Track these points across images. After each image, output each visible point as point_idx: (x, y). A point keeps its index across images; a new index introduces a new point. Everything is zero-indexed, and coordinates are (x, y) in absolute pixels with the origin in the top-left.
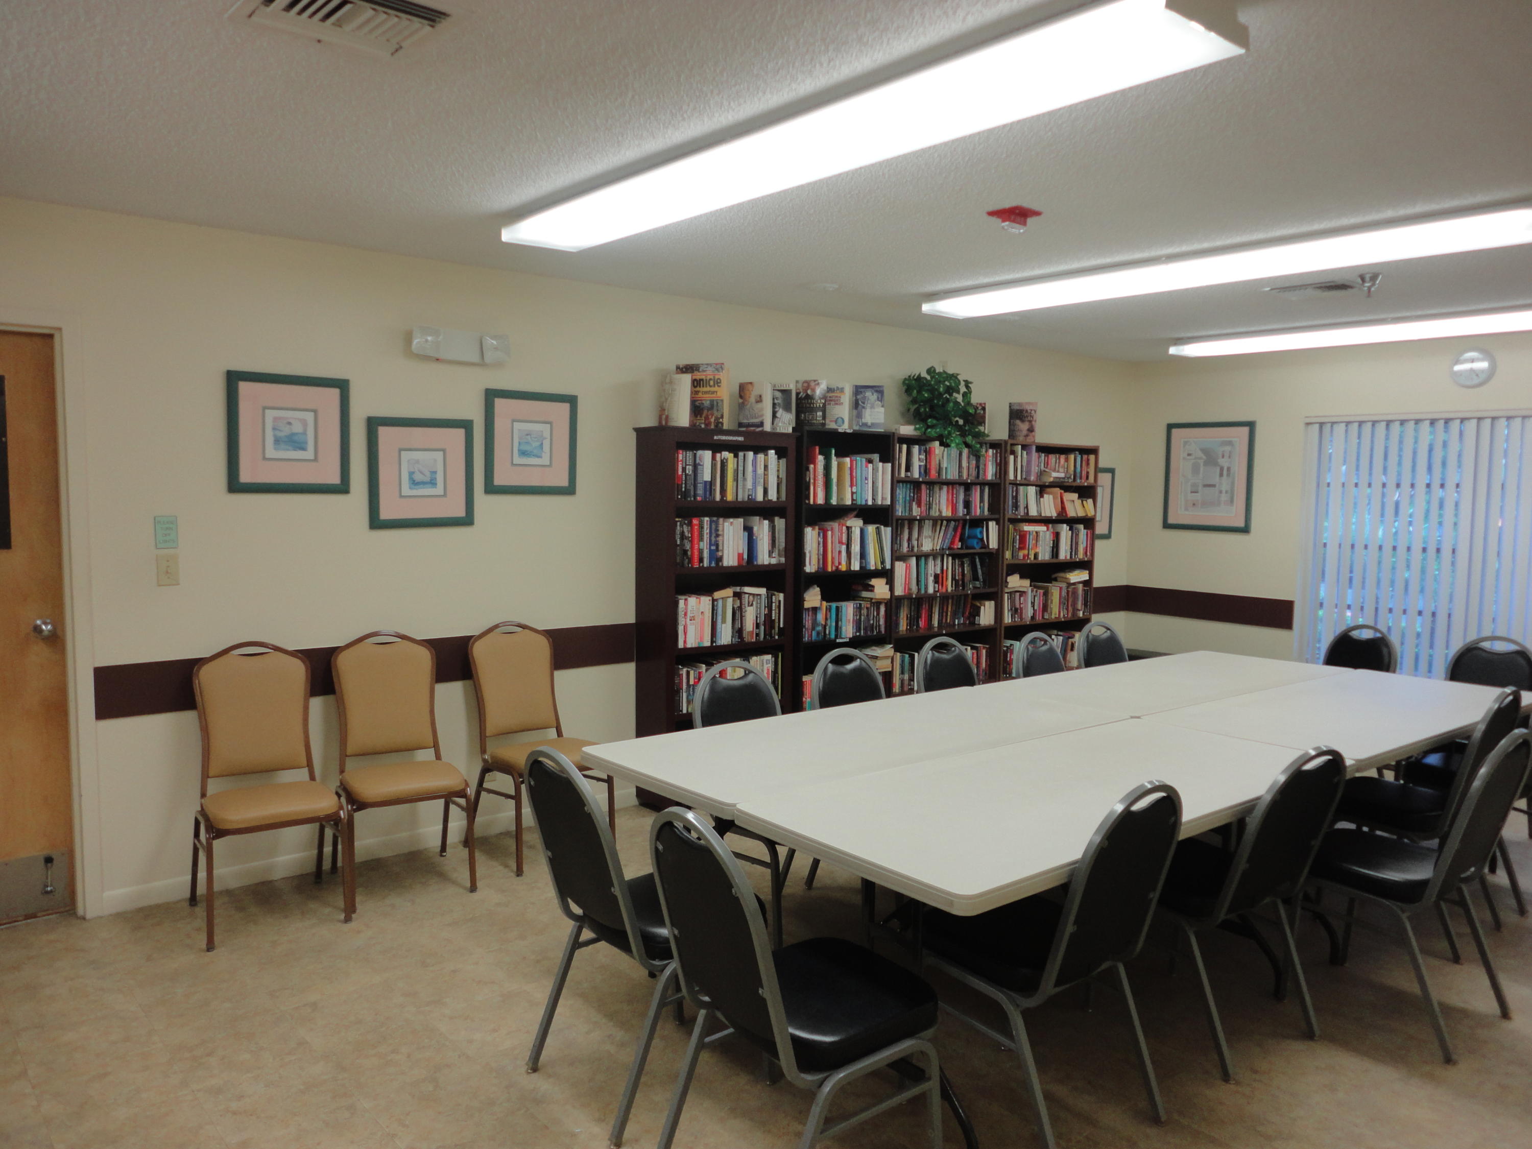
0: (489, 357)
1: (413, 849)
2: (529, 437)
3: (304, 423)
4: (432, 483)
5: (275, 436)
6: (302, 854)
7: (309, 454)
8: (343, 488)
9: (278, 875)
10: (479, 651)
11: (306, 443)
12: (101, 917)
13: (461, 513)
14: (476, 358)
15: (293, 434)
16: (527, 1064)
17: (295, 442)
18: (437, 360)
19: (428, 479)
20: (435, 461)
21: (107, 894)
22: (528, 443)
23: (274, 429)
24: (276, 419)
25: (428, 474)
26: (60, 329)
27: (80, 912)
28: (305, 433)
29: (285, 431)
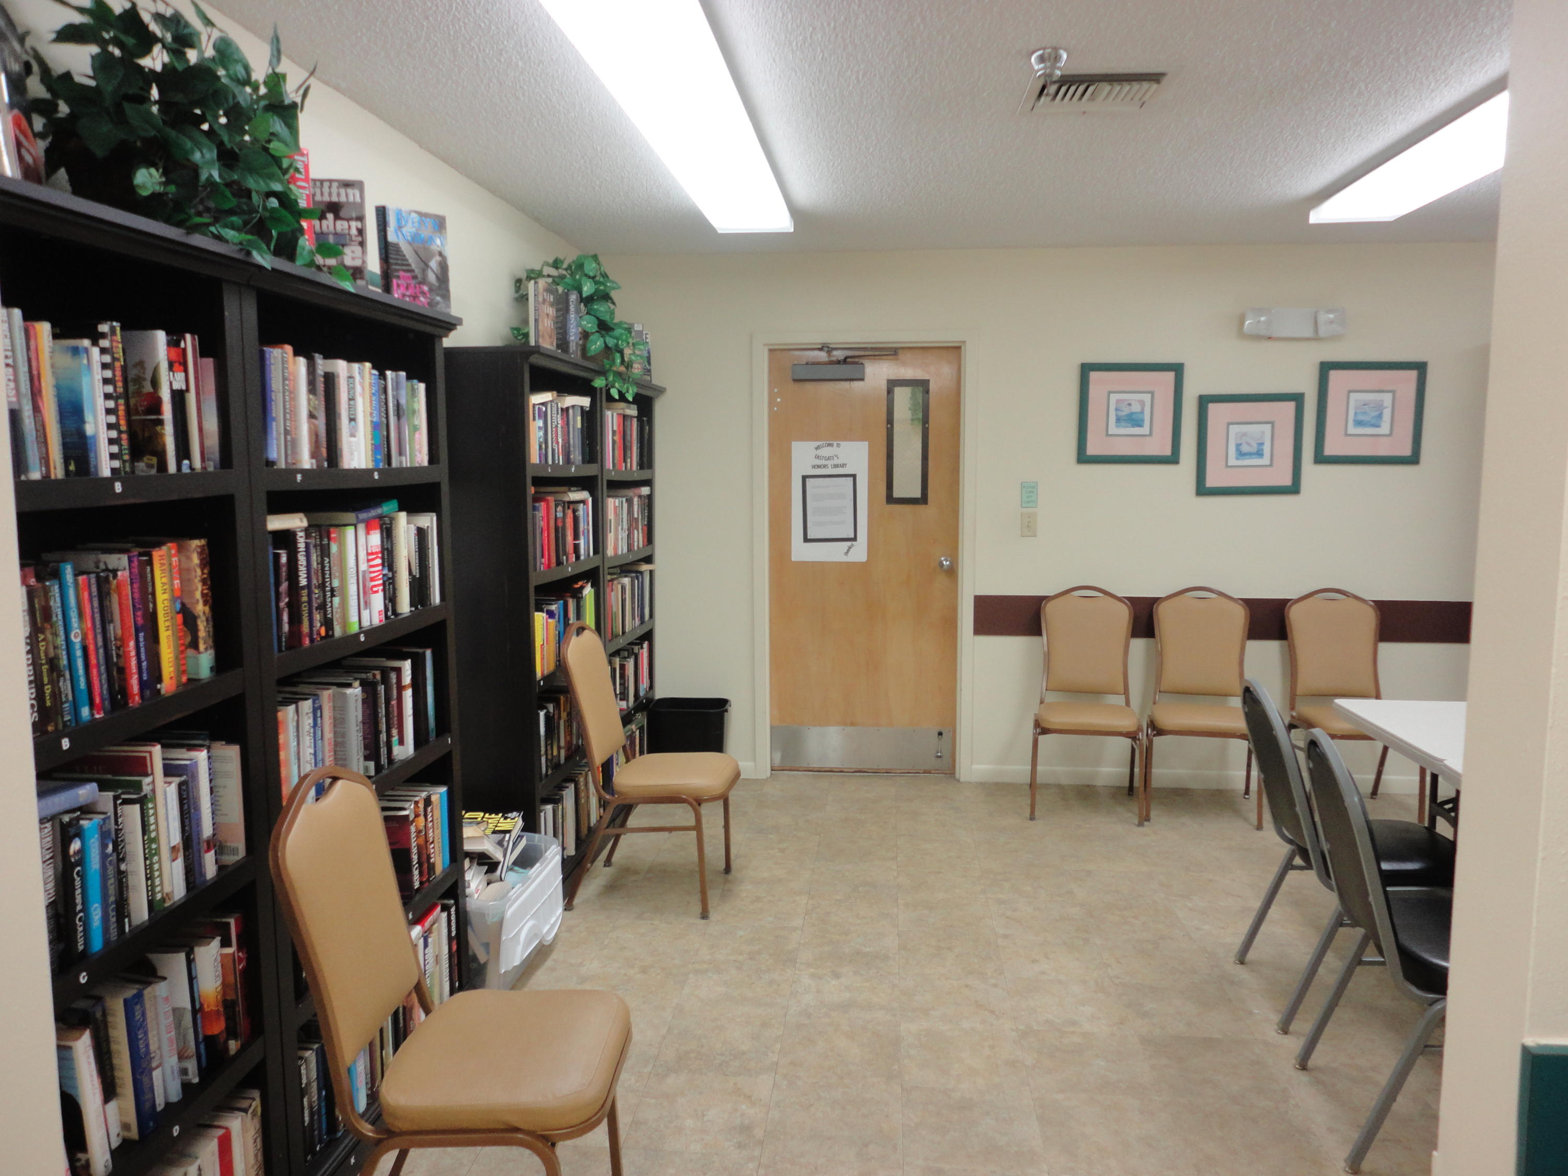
0: (1323, 331)
1: (1221, 788)
2: (1365, 407)
3: (1142, 403)
4: (1259, 454)
5: (1117, 415)
6: (1118, 769)
7: (1145, 430)
8: (1173, 459)
9: (1099, 782)
10: (1295, 615)
11: (1143, 420)
12: (970, 783)
13: (1287, 481)
14: (1309, 333)
15: (1132, 414)
16: (1235, 956)
17: (1134, 420)
18: (1270, 338)
19: (1254, 450)
20: (1263, 433)
21: (975, 767)
22: (1364, 413)
23: (1117, 410)
24: (1118, 401)
25: (1255, 445)
26: (964, 342)
27: (957, 776)
28: (1142, 412)
29: (1126, 411)
